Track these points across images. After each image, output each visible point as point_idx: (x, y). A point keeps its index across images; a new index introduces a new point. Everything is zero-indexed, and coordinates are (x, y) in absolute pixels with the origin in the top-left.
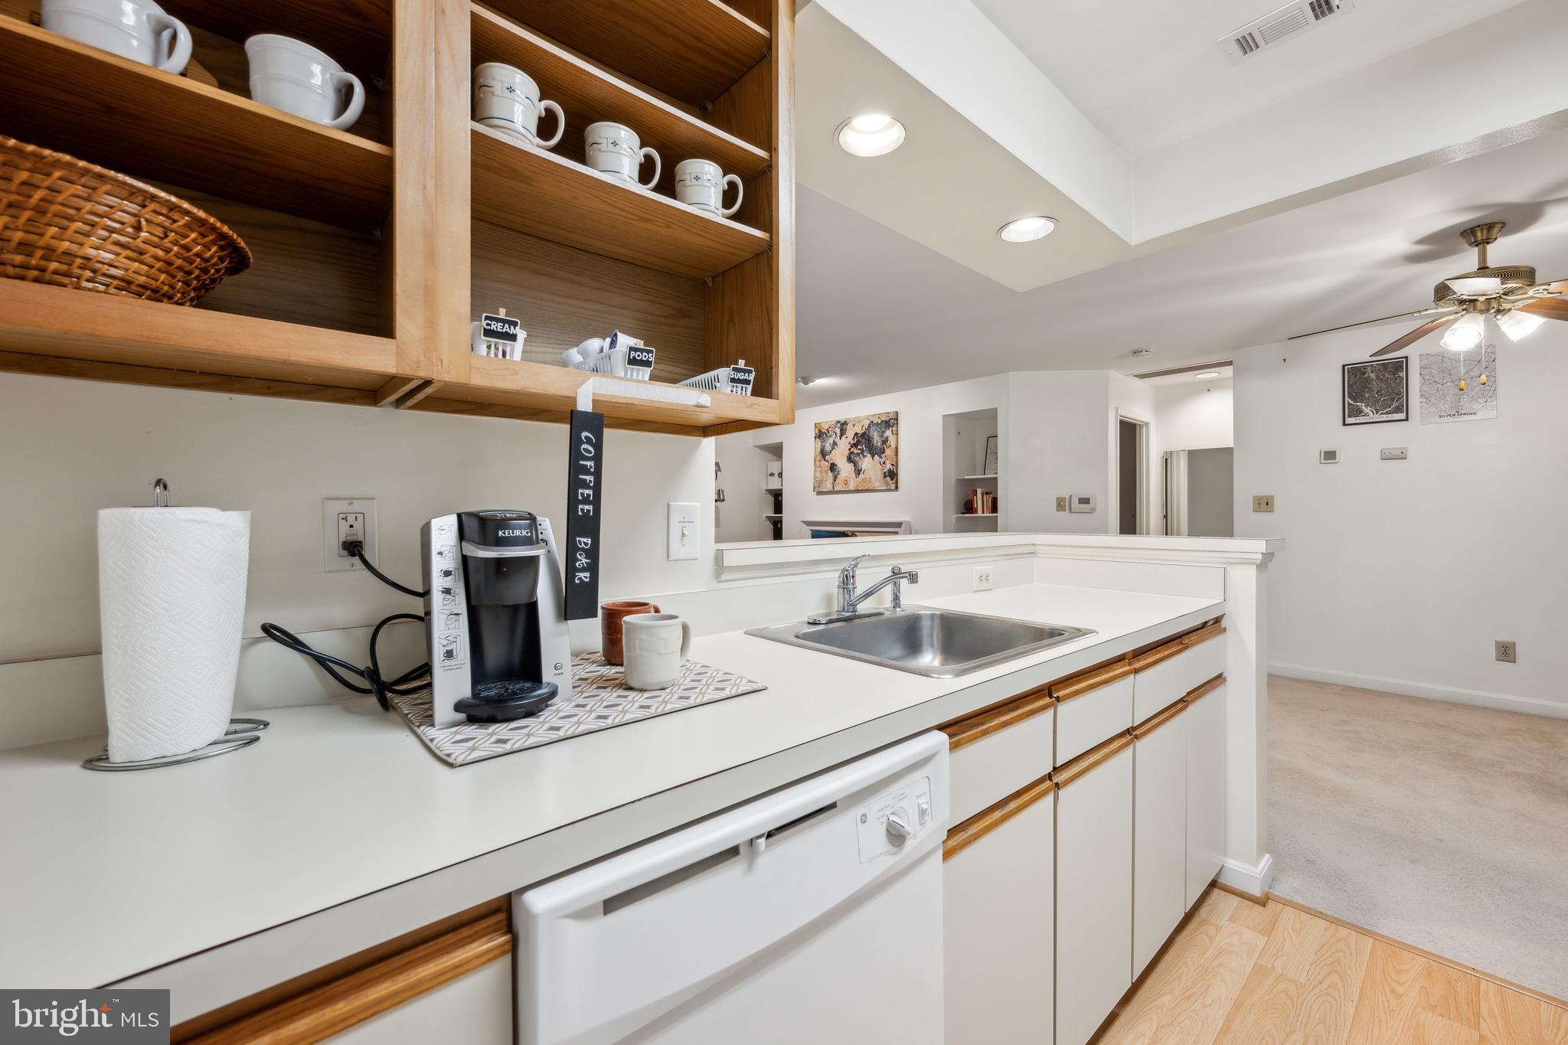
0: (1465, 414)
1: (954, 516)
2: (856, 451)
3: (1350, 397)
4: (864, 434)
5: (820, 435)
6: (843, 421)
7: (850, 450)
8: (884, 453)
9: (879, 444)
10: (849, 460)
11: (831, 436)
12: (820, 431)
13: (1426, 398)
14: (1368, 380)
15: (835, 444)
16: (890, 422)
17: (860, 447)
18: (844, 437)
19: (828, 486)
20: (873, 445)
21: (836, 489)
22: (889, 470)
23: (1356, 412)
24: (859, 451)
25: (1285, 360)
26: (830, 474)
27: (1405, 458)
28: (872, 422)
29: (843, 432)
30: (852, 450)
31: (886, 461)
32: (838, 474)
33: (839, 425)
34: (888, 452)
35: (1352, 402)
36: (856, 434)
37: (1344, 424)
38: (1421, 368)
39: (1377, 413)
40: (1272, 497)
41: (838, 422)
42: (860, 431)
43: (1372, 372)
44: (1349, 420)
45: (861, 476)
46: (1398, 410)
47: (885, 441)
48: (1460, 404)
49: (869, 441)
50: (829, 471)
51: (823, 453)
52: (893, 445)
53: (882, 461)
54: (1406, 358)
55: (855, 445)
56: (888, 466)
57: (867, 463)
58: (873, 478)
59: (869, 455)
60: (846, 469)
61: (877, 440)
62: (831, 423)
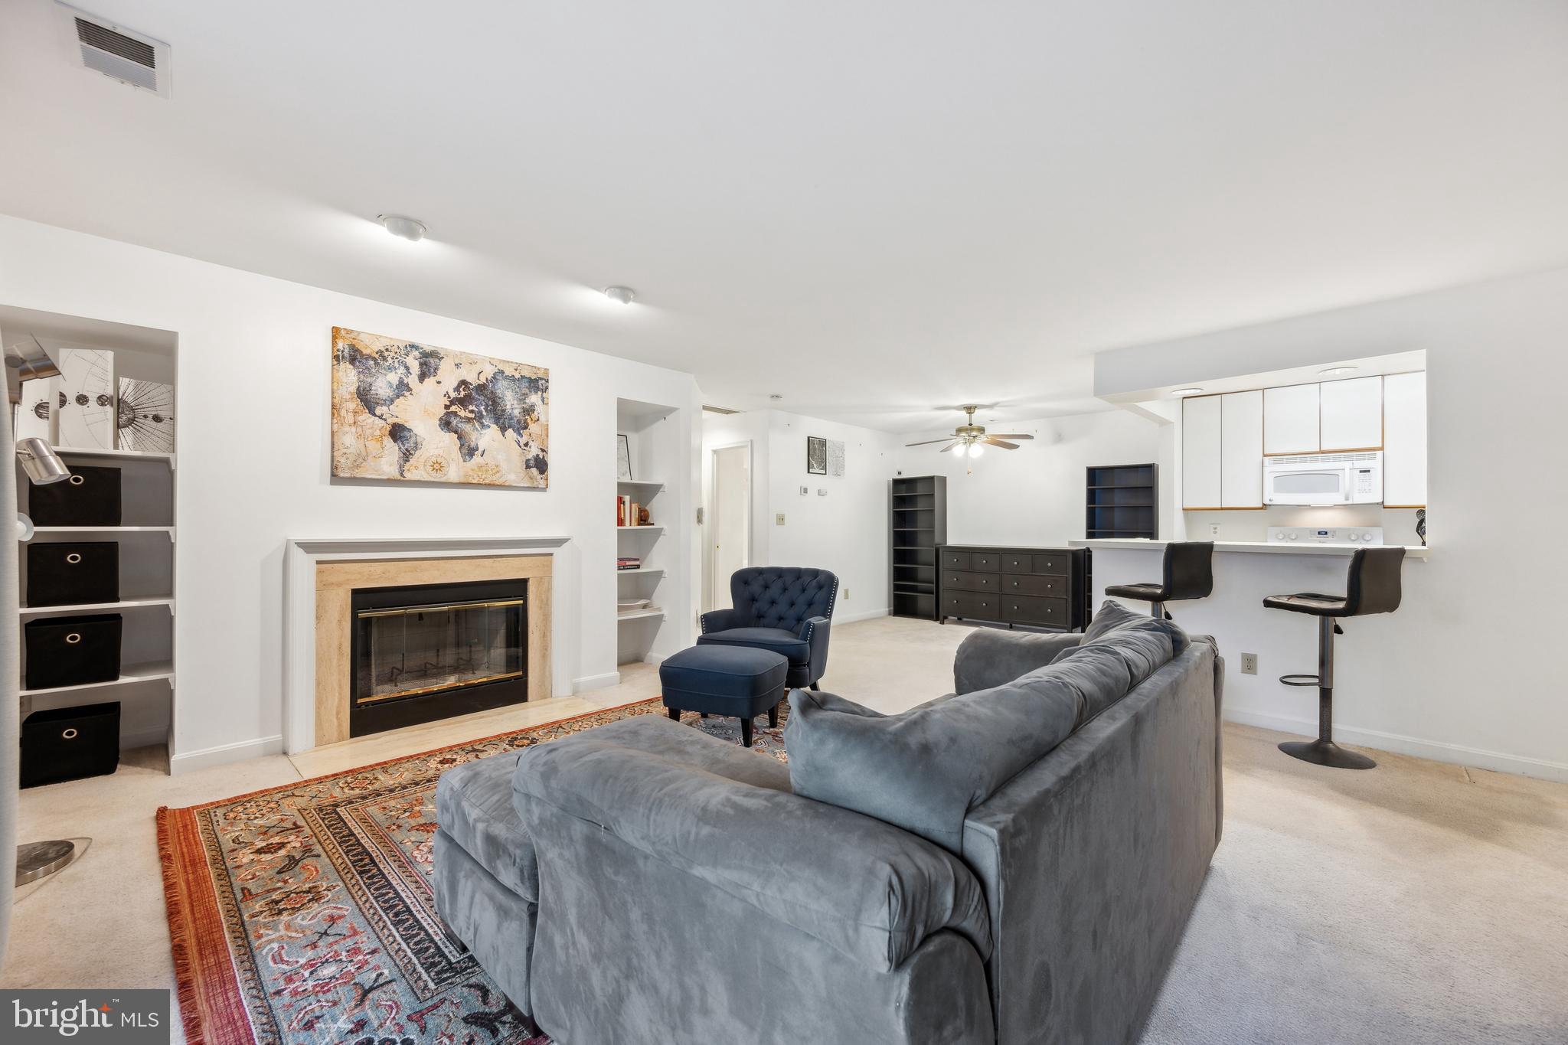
0: (840, 478)
2: (462, 413)
3: (809, 456)
4: (481, 388)
5: (355, 358)
6: (428, 349)
7: (447, 407)
8: (526, 428)
9: (516, 412)
10: (446, 424)
11: (390, 369)
12: (352, 349)
13: (830, 463)
14: (814, 448)
15: (403, 388)
16: (536, 384)
17: (471, 408)
18: (430, 382)
19: (383, 469)
20: (503, 411)
21: (409, 476)
22: (537, 458)
23: (811, 465)
24: (472, 416)
25: (789, 426)
26: (392, 449)
27: (826, 496)
28: (502, 372)
29: (427, 369)
30: (453, 408)
31: (531, 443)
32: (416, 448)
33: (416, 353)
34: (533, 428)
35: (809, 460)
36: (463, 383)
38: (830, 447)
39: (818, 468)
40: (784, 515)
41: (412, 346)
42: (472, 379)
43: (816, 443)
44: (808, 470)
45: (477, 459)
46: (822, 469)
47: (529, 411)
48: (837, 471)
49: (495, 403)
50: (388, 441)
51: (367, 400)
52: (542, 419)
53: (523, 441)
54: (826, 439)
55: (463, 402)
56: (534, 451)
57: (488, 437)
58: (504, 466)
59: (494, 427)
60: (435, 442)
61: (511, 403)
62: (388, 343)
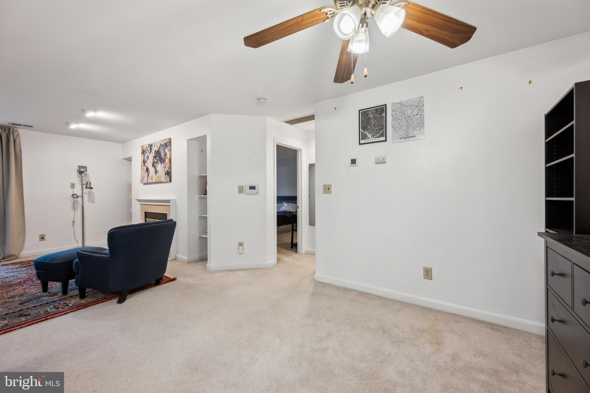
0: (410, 137)
1: (198, 196)
3: (362, 128)
5: (143, 152)
6: (151, 144)
7: (153, 160)
8: (165, 161)
9: (163, 157)
10: (153, 165)
11: (147, 152)
12: (143, 150)
13: (394, 128)
14: (369, 119)
15: (148, 157)
16: (168, 144)
17: (157, 158)
18: (151, 153)
19: (145, 180)
20: (161, 157)
21: (149, 182)
22: (168, 171)
23: (364, 137)
24: (156, 161)
25: (335, 108)
26: (146, 174)
27: (385, 163)
28: (161, 144)
29: (151, 149)
31: (166, 166)
32: (149, 173)
33: (149, 147)
34: (167, 161)
35: (363, 131)
36: (155, 151)
37: (360, 144)
38: (392, 111)
39: (373, 137)
40: (331, 185)
41: (149, 145)
42: (157, 150)
43: (371, 114)
44: (362, 142)
45: (157, 174)
46: (382, 135)
47: (166, 155)
48: (409, 131)
49: (160, 155)
50: (146, 172)
51: (144, 162)
52: (169, 156)
54: (386, 105)
55: (155, 157)
56: (167, 169)
57: (159, 167)
58: (162, 176)
59: (160, 163)
60: (152, 171)
61: (162, 154)
62: (146, 145)
